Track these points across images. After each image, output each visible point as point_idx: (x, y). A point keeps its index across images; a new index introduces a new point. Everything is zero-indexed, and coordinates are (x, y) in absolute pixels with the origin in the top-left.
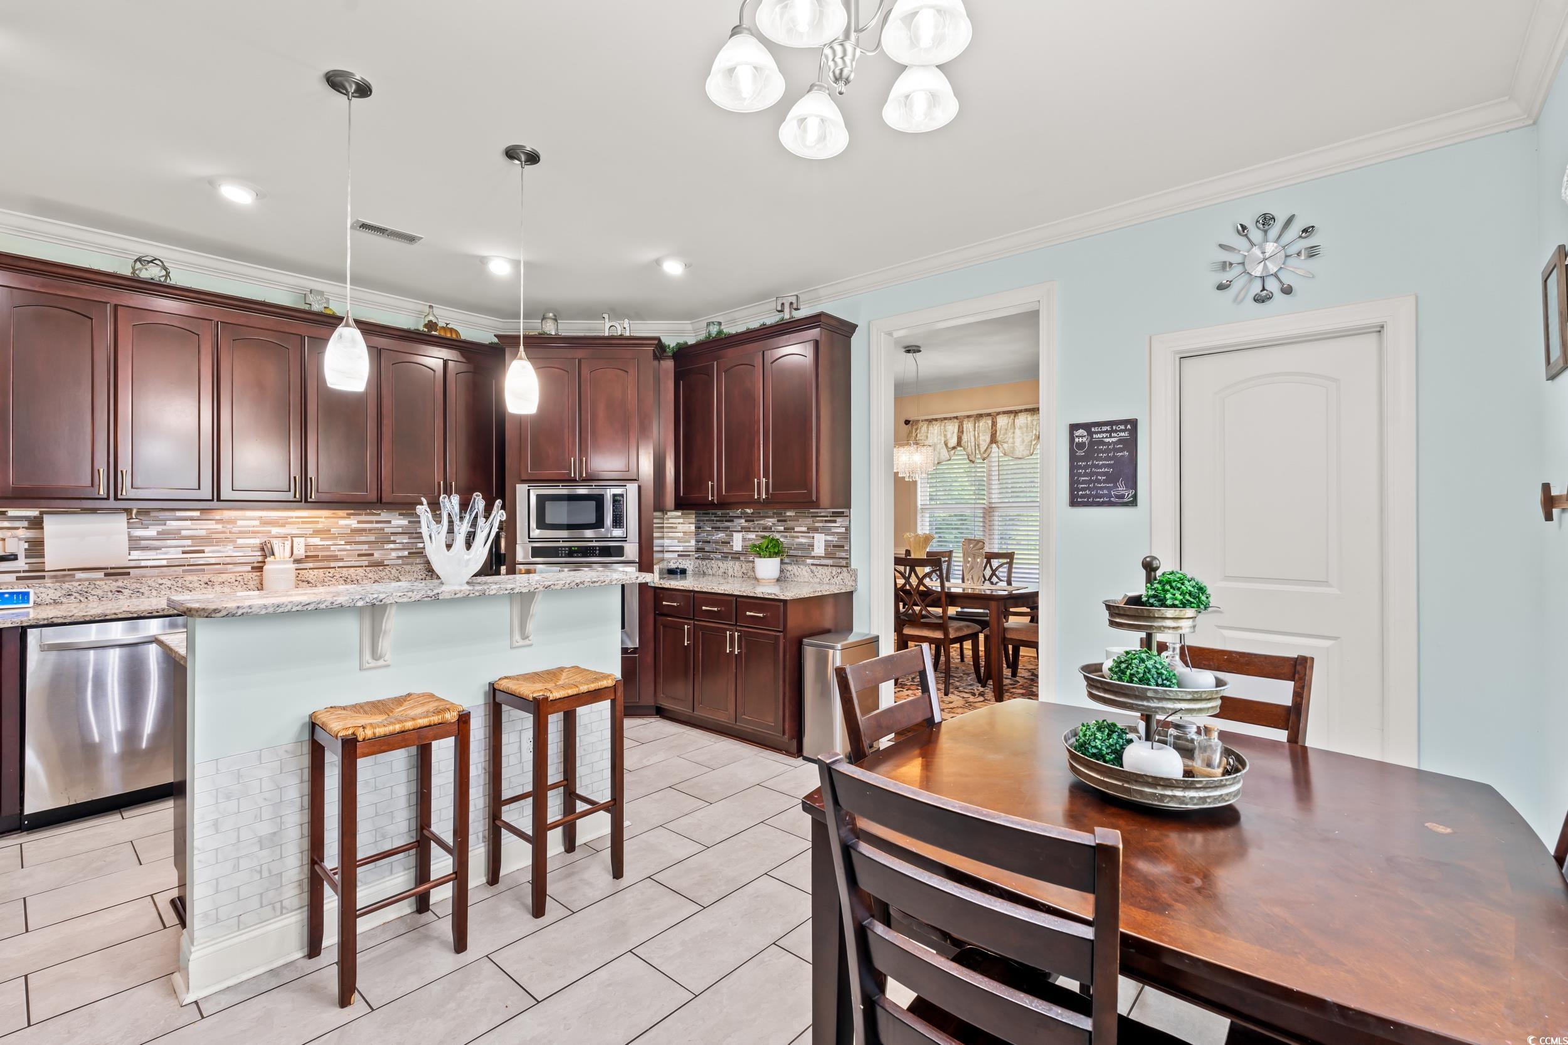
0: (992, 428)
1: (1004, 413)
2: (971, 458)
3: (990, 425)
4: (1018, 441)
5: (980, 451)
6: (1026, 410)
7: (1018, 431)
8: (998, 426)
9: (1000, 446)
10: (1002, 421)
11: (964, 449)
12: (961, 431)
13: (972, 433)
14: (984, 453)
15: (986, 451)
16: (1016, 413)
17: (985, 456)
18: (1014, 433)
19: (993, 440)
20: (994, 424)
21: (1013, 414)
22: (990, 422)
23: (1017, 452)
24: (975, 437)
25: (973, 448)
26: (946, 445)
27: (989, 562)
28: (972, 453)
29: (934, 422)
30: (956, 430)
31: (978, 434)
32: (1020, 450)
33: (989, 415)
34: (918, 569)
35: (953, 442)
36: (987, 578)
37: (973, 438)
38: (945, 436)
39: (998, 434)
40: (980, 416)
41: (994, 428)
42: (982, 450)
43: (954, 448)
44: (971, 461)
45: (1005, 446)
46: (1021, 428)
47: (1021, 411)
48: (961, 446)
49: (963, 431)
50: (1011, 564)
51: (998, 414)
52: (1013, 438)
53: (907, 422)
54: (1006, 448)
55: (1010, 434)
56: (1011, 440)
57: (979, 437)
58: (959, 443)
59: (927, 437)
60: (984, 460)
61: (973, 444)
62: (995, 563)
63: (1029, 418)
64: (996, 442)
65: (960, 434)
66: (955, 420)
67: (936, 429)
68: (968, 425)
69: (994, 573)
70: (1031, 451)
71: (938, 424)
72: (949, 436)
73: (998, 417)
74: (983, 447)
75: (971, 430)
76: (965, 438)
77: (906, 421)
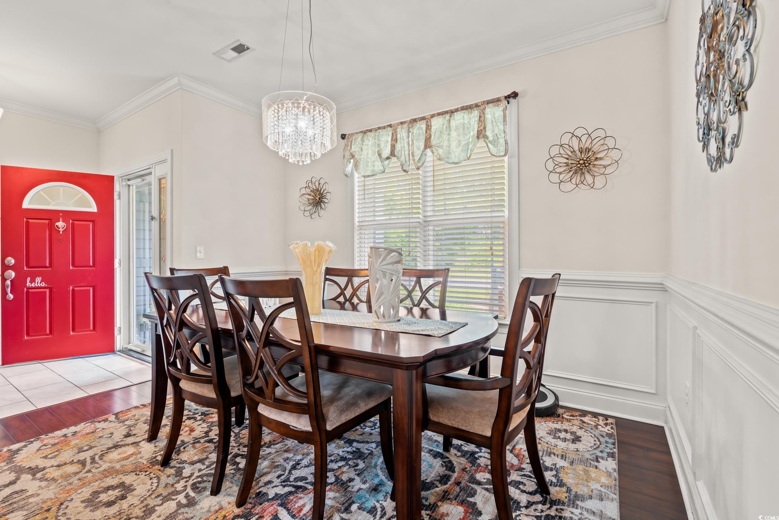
0: (426, 132)
1: (439, 114)
2: (405, 168)
3: (424, 129)
4: (454, 144)
5: (414, 160)
6: (463, 108)
7: (454, 134)
8: (433, 128)
9: (435, 151)
10: (437, 123)
11: (398, 158)
12: (395, 139)
13: (406, 141)
14: (418, 162)
15: (420, 159)
16: (452, 112)
17: (419, 165)
18: (449, 134)
19: (428, 145)
20: (428, 127)
21: (449, 114)
22: (424, 126)
23: (453, 156)
24: (409, 145)
25: (407, 156)
26: (380, 155)
27: (418, 282)
28: (406, 162)
29: (369, 133)
30: (390, 139)
31: (412, 141)
32: (457, 153)
33: (423, 118)
34: (263, 301)
35: (386, 152)
36: (416, 302)
37: (406, 145)
38: (379, 145)
39: (432, 139)
40: (415, 121)
41: (428, 132)
42: (417, 158)
43: (388, 158)
44: (405, 171)
45: (441, 151)
46: (457, 129)
47: (457, 110)
48: (395, 156)
49: (397, 139)
50: (444, 285)
51: (433, 116)
52: (449, 140)
53: (343, 137)
54: (441, 153)
55: (445, 137)
56: (445, 144)
57: (413, 144)
58: (393, 154)
59: (362, 149)
60: (418, 169)
61: (407, 153)
62: (426, 282)
63: (466, 116)
64: (430, 147)
65: (394, 142)
66: (389, 129)
67: (370, 139)
68: (402, 133)
69: (424, 297)
70: (469, 155)
71: (372, 134)
72: (382, 145)
73: (433, 120)
74: (418, 153)
75: (405, 138)
76: (398, 146)
77: (342, 135)
